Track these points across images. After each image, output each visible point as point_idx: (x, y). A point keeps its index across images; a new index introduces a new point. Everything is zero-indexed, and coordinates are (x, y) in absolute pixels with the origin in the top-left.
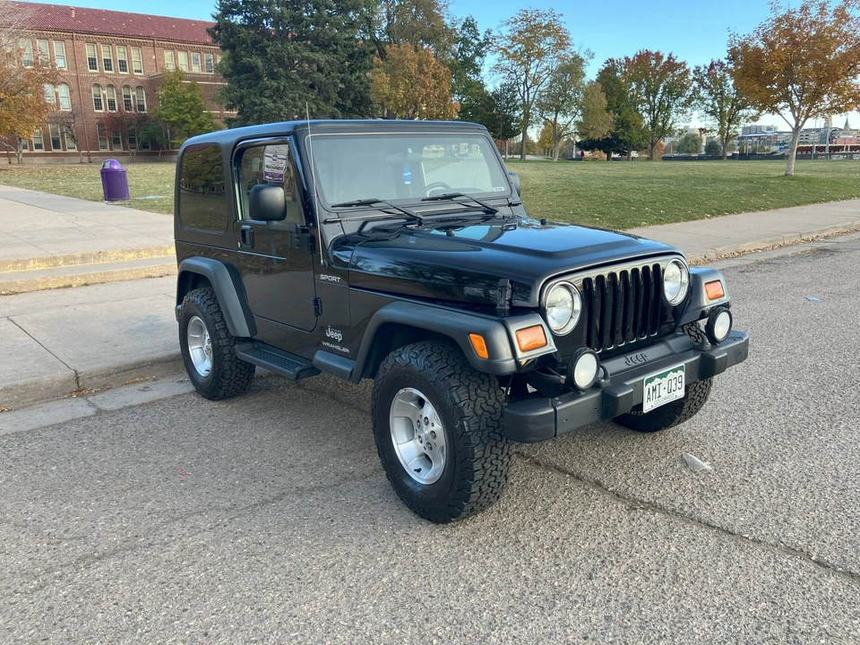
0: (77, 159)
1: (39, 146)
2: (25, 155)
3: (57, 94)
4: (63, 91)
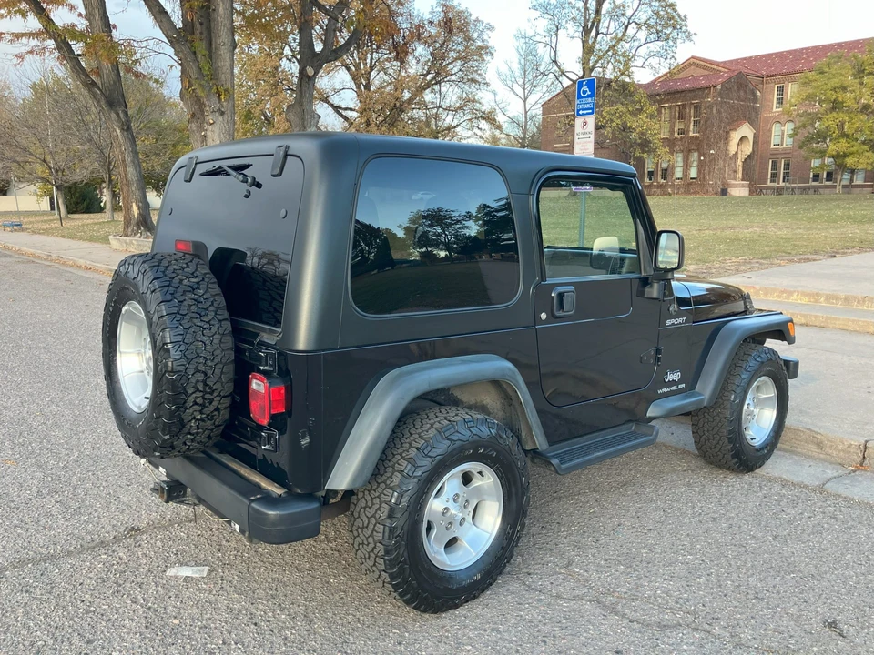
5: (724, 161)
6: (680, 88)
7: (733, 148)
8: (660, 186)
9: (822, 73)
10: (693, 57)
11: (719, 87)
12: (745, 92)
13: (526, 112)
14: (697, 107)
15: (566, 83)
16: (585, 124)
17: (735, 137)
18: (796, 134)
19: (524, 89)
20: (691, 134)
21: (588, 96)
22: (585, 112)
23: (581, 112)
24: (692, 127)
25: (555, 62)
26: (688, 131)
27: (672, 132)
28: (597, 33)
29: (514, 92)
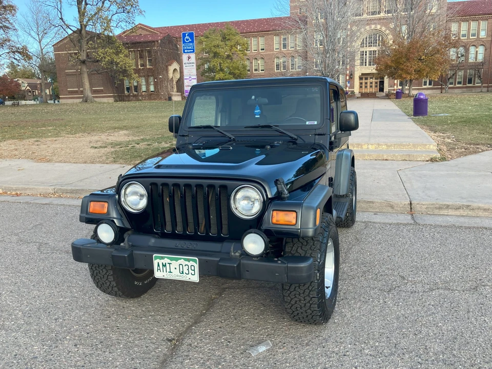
0: (479, 90)
1: (459, 83)
2: (450, 88)
3: (477, 52)
4: (481, 50)
5: (167, 81)
6: (138, 41)
7: (171, 75)
8: (134, 96)
9: (208, 38)
10: (140, 24)
11: (159, 41)
12: (172, 45)
13: (42, 50)
14: (149, 52)
15: (70, 32)
16: (189, 58)
17: (171, 69)
18: (199, 68)
19: (38, 35)
20: (148, 67)
21: (190, 42)
22: (189, 51)
23: (186, 51)
24: (148, 63)
25: (61, 19)
26: (146, 65)
27: (137, 65)
28: (86, 4)
29: (32, 36)
